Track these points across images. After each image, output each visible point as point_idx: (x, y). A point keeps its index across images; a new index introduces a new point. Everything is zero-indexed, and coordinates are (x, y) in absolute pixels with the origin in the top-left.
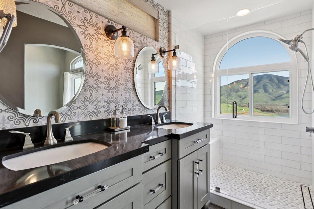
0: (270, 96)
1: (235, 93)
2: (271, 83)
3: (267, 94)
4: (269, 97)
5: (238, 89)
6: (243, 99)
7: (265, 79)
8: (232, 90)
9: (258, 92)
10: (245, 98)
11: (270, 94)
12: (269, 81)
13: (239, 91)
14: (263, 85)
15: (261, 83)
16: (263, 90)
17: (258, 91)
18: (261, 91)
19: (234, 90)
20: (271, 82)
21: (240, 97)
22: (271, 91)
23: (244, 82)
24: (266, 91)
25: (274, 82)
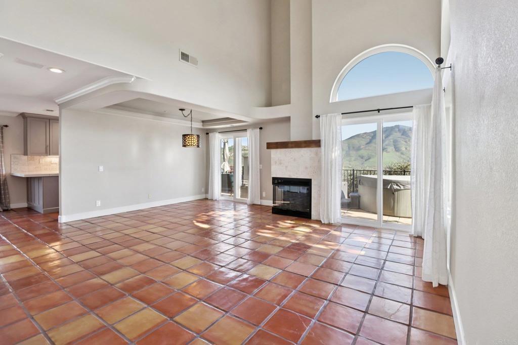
0: (402, 156)
1: (354, 152)
2: (404, 139)
3: (398, 154)
4: (402, 158)
5: (359, 147)
6: (366, 161)
7: (396, 132)
8: (351, 148)
9: (386, 151)
10: (369, 159)
11: (402, 154)
12: (402, 135)
13: (362, 149)
14: (394, 141)
15: (391, 137)
16: (393, 148)
17: (386, 149)
18: (391, 148)
19: (354, 148)
20: (404, 137)
21: (362, 158)
22: (403, 149)
23: (368, 137)
24: (397, 149)
25: (407, 137)
